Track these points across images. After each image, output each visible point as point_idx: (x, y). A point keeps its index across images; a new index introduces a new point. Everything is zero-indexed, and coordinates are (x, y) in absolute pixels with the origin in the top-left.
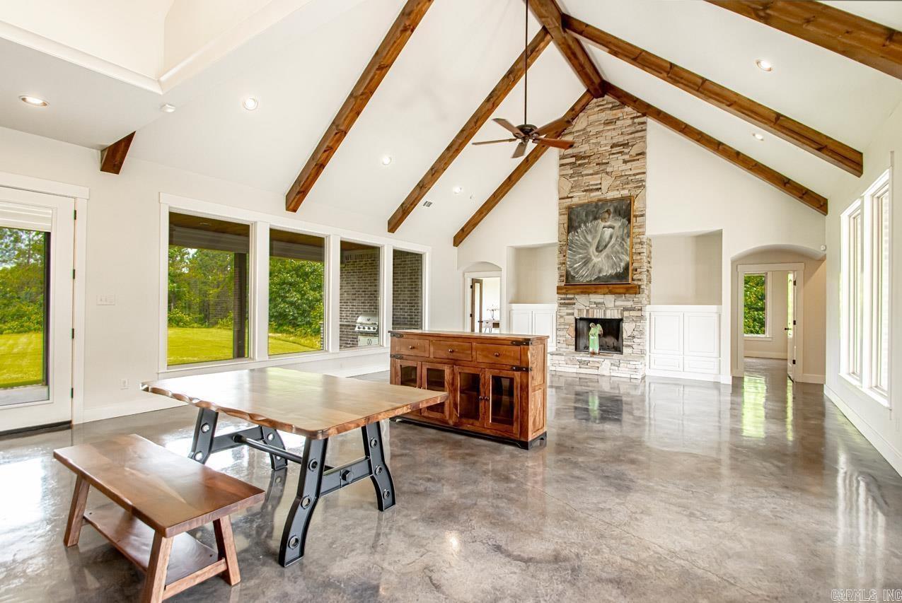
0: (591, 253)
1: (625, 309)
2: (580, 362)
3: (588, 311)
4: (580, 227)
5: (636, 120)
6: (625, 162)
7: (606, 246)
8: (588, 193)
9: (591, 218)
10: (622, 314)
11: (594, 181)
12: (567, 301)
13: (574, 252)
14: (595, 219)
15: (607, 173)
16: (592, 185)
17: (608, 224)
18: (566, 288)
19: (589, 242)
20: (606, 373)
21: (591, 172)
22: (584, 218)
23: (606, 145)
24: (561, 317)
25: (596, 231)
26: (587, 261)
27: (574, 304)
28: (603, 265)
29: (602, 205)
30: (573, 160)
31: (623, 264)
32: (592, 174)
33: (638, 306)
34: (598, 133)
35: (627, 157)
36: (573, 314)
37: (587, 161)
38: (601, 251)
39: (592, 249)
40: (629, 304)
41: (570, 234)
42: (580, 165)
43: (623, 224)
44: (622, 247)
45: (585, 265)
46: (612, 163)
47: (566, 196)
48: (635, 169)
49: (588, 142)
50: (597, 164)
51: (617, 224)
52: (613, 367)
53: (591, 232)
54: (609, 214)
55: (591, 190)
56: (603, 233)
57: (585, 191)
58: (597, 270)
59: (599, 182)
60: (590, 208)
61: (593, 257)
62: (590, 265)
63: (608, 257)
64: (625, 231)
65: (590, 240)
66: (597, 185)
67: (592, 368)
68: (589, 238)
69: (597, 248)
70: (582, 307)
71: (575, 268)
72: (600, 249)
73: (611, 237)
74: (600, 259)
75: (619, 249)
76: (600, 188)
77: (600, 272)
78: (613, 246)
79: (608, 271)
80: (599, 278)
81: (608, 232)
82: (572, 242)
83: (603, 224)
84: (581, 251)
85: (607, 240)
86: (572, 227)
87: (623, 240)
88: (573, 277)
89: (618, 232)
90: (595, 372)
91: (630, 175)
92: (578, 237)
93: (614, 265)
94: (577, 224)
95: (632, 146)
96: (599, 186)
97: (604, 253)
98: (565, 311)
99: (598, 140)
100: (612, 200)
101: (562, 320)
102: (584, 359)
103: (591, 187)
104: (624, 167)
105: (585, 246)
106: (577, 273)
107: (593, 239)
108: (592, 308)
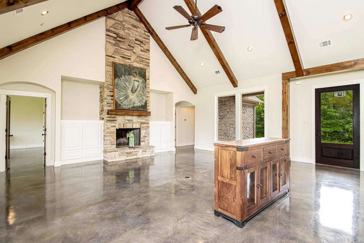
0: (129, 93)
1: (142, 123)
2: (127, 153)
3: (124, 124)
4: (122, 77)
5: (146, 33)
6: (142, 51)
7: (136, 91)
8: (123, 59)
9: (127, 73)
10: (141, 126)
11: (127, 53)
12: (111, 119)
13: (119, 90)
14: (130, 74)
15: (133, 52)
16: (126, 55)
17: (136, 79)
18: (116, 111)
19: (127, 87)
20: (140, 156)
21: (125, 48)
22: (124, 72)
23: (133, 37)
24: (108, 128)
25: (131, 81)
26: (127, 97)
27: (116, 120)
28: (135, 100)
29: (133, 68)
30: (115, 36)
31: (144, 101)
32: (126, 49)
33: (147, 122)
34: (129, 28)
35: (142, 49)
36: (115, 126)
37: (123, 40)
38: (134, 93)
39: (129, 91)
40: (143, 121)
41: (116, 79)
42: (119, 41)
43: (143, 81)
44: (143, 92)
45: (126, 99)
46: (136, 48)
47: (111, 55)
48: (146, 56)
49: (124, 30)
50: (129, 45)
51: (141, 81)
52: (143, 153)
53: (128, 81)
54: (136, 74)
55: (125, 58)
56: (134, 83)
57: (122, 57)
58: (132, 103)
59: (130, 55)
60: (126, 68)
61: (130, 95)
62: (129, 99)
63: (137, 96)
64: (144, 85)
65: (128, 86)
66: (128, 56)
67: (133, 155)
68: (127, 84)
69: (132, 91)
70: (121, 122)
71: (120, 100)
72: (133, 91)
73: (138, 87)
74: (133, 97)
75: (142, 93)
76: (130, 59)
77: (134, 103)
78: (139, 91)
79: (138, 104)
80: (133, 107)
81: (136, 83)
82: (117, 84)
83: (134, 79)
84: (123, 91)
85: (136, 87)
86: (117, 75)
87: (143, 89)
88: (120, 105)
89: (141, 85)
90: (135, 157)
91: (144, 58)
92: (121, 82)
93: (140, 101)
94: (120, 75)
95: (145, 44)
96: (130, 58)
97: (135, 94)
98: (110, 124)
99: (129, 32)
100: (137, 68)
101: (108, 130)
102: (129, 151)
103: (125, 56)
104: (141, 53)
105: (125, 88)
106: (122, 103)
107: (129, 86)
108: (126, 123)
